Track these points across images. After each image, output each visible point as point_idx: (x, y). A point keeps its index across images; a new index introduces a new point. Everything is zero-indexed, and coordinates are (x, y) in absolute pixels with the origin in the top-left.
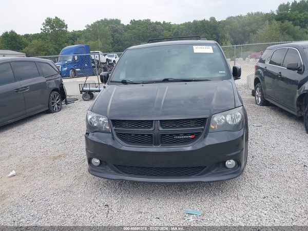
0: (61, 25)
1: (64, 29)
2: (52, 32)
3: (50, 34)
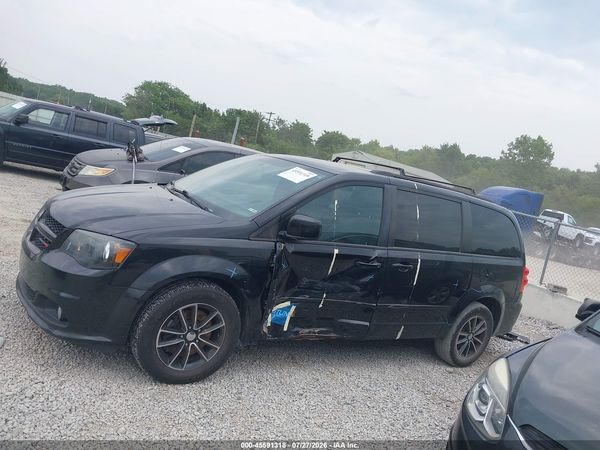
0: (543, 152)
1: (545, 160)
2: (519, 160)
3: (514, 164)
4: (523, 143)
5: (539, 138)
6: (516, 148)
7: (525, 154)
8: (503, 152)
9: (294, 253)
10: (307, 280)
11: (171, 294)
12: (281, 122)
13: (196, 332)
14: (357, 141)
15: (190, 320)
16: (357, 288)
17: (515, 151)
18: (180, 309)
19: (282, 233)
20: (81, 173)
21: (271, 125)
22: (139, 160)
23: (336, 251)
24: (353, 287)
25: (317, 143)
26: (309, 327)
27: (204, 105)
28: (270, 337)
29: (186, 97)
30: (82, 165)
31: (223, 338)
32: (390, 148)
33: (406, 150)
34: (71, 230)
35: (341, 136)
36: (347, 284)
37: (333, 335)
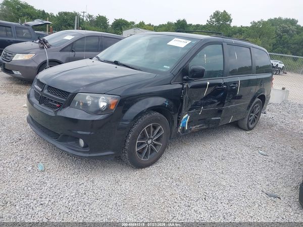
0: (226, 19)
1: (228, 23)
2: (216, 24)
3: (213, 27)
4: (216, 15)
5: (225, 11)
6: (213, 18)
7: (218, 21)
8: (208, 21)
9: (191, 87)
10: (194, 101)
11: (140, 121)
12: (90, 16)
13: (152, 139)
14: (133, 23)
15: (149, 133)
16: (216, 101)
17: (213, 20)
18: (145, 128)
19: (185, 77)
20: (14, 59)
21: (85, 19)
22: (48, 47)
23: (208, 83)
24: (214, 100)
25: (112, 26)
26: (195, 125)
27: (44, 11)
28: (181, 134)
29: (32, 8)
30: (13, 54)
31: (163, 139)
32: (150, 25)
33: (158, 25)
34: (75, 94)
35: (124, 21)
36: (212, 100)
37: (205, 127)
